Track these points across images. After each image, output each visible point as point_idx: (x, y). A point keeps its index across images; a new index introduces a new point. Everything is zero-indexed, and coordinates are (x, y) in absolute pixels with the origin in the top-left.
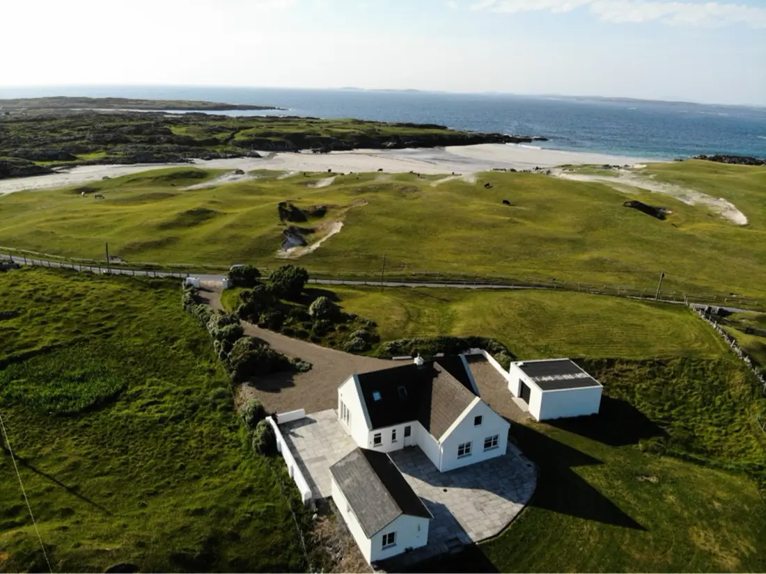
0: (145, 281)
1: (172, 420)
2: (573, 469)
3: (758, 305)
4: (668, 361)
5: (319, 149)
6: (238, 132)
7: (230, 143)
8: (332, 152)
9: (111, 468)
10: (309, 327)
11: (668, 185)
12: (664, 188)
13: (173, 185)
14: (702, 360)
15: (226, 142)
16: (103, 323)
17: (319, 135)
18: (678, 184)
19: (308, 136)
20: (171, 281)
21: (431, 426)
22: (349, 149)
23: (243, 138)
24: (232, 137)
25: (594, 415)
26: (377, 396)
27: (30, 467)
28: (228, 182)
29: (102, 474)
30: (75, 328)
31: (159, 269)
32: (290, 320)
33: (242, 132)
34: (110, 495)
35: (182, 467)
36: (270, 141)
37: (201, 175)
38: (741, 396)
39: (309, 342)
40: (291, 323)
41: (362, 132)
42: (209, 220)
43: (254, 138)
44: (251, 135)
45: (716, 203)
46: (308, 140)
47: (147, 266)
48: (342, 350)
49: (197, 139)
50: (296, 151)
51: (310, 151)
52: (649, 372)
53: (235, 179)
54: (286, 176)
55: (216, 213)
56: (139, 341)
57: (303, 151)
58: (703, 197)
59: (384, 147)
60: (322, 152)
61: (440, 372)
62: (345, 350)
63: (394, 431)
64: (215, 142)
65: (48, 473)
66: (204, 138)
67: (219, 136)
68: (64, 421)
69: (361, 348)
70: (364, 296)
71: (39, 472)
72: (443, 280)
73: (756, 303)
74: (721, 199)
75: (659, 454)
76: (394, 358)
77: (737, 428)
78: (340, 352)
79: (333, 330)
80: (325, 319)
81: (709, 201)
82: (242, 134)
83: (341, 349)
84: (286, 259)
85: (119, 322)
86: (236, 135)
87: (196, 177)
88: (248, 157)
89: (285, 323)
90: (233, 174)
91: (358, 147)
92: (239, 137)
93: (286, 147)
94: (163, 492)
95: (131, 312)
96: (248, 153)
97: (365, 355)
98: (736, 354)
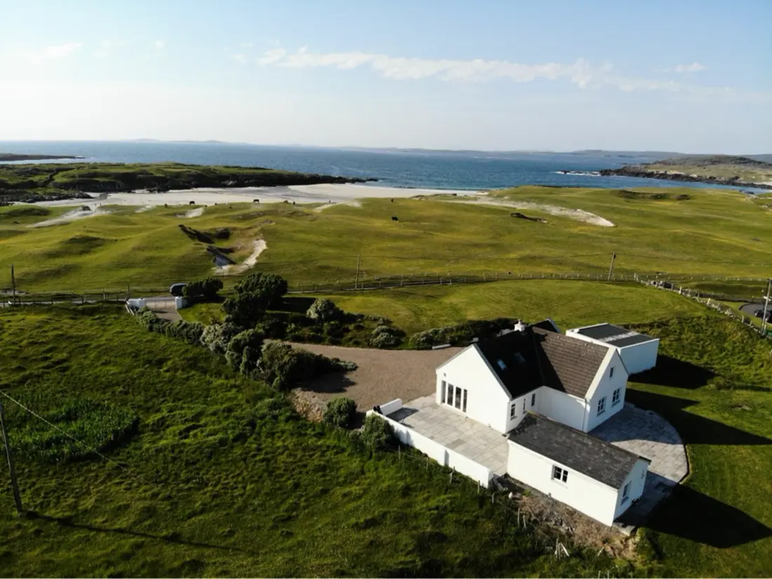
0: (72, 308)
1: (235, 440)
2: (683, 410)
3: (684, 279)
4: (668, 321)
5: (156, 188)
6: (57, 173)
7: (51, 184)
8: (171, 191)
9: (202, 504)
10: (320, 331)
11: (525, 203)
12: (523, 206)
13: (16, 223)
14: (693, 318)
15: (45, 185)
16: (49, 355)
17: (152, 174)
18: (533, 202)
19: (141, 176)
20: (106, 305)
21: (565, 386)
22: (188, 188)
23: (65, 180)
24: (51, 179)
25: (653, 369)
26: (501, 364)
27: (82, 527)
28: (79, 218)
29: (194, 514)
30: (15, 364)
31: (75, 297)
32: (293, 326)
33: (61, 174)
34: (231, 533)
35: (296, 486)
36: (97, 182)
37: (45, 213)
38: (743, 340)
39: (327, 345)
40: (295, 330)
41: (199, 172)
42: (100, 248)
43: (78, 179)
44: (73, 177)
45: (575, 213)
46: (141, 179)
47: (58, 295)
48: (373, 348)
49: (10, 182)
50: (129, 192)
51: (145, 191)
52: (662, 332)
53: (85, 215)
54: (144, 209)
55: (103, 240)
56: (113, 369)
57: (137, 191)
58: (561, 210)
59: (225, 186)
60: (159, 191)
61: (546, 335)
62: (376, 347)
63: (534, 396)
64: (33, 185)
65: (117, 527)
66: (19, 181)
67: (36, 179)
68: (82, 466)
69: (392, 342)
70: (348, 300)
71: (99, 530)
72: (411, 282)
73: (682, 277)
74: (579, 210)
75: (732, 389)
76: (433, 348)
77: (760, 364)
78: (371, 350)
79: (348, 330)
80: (334, 320)
81: (567, 212)
82: (63, 176)
83: (370, 346)
84: (227, 276)
85: (69, 353)
86: (55, 177)
87: (38, 214)
88: (78, 197)
89: (288, 331)
90: (81, 210)
91: (197, 186)
92: (59, 179)
93: (117, 188)
94: (297, 515)
95: (78, 342)
96: (77, 194)
97: (401, 349)
98: (716, 309)
